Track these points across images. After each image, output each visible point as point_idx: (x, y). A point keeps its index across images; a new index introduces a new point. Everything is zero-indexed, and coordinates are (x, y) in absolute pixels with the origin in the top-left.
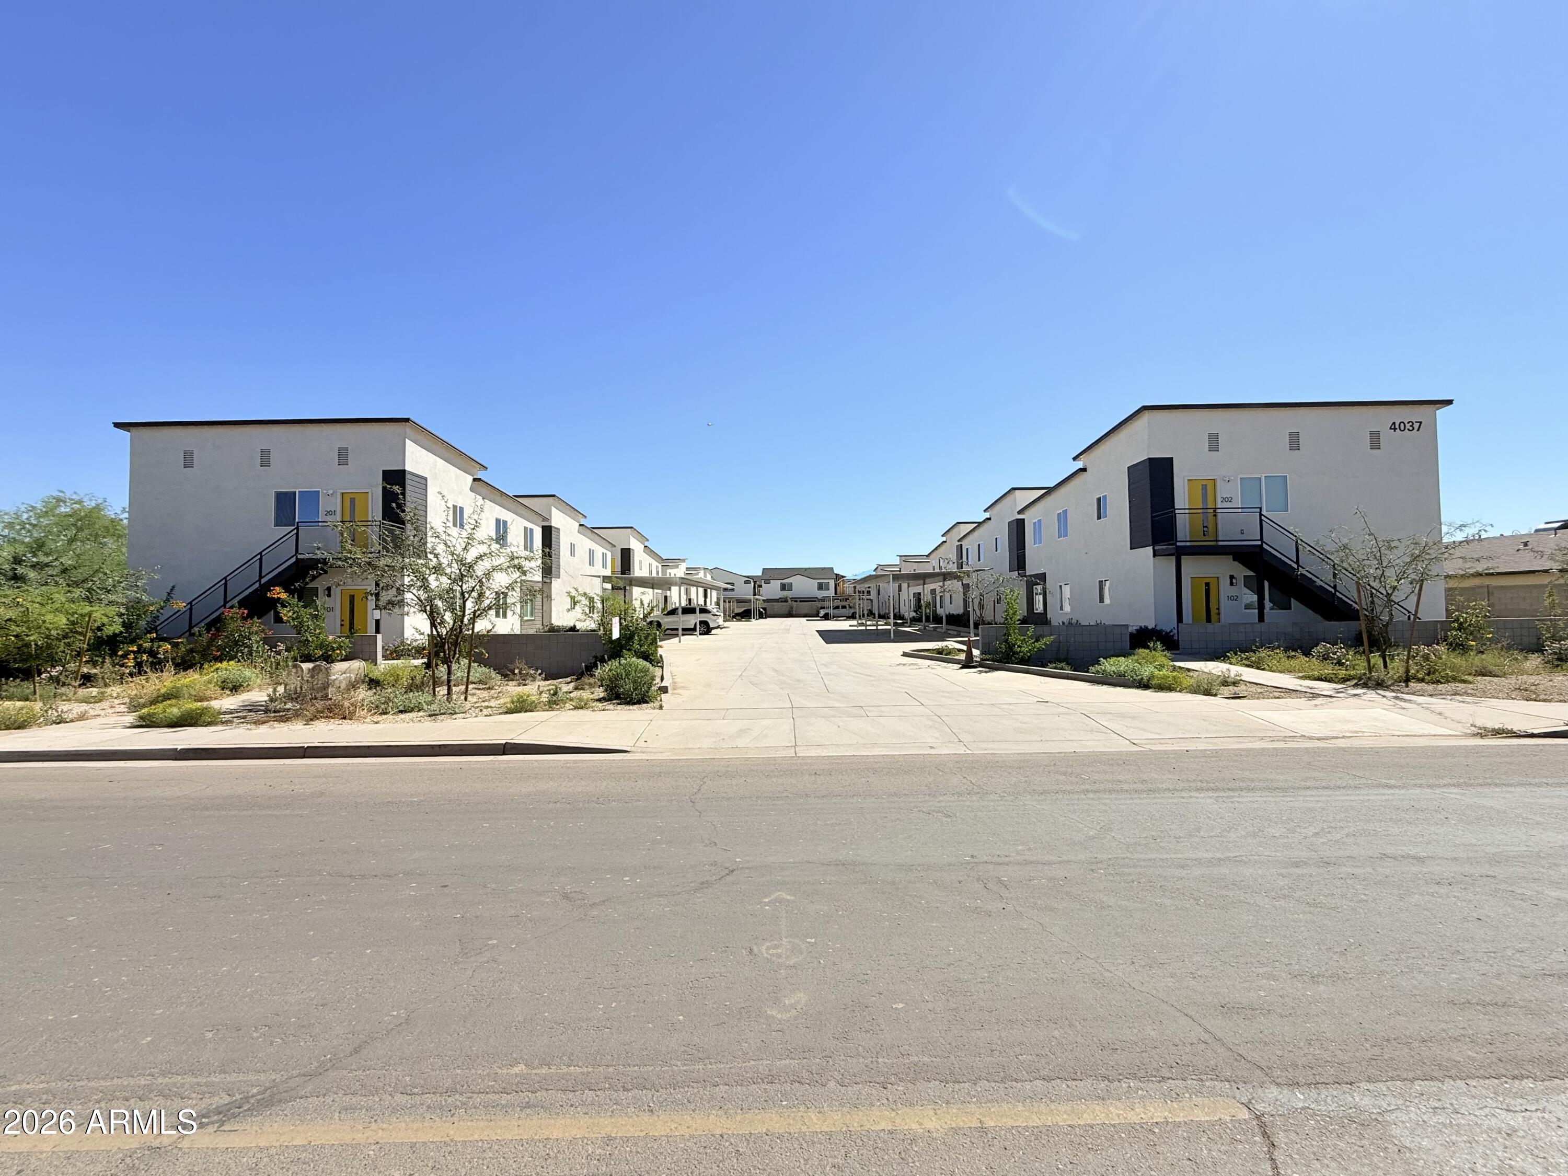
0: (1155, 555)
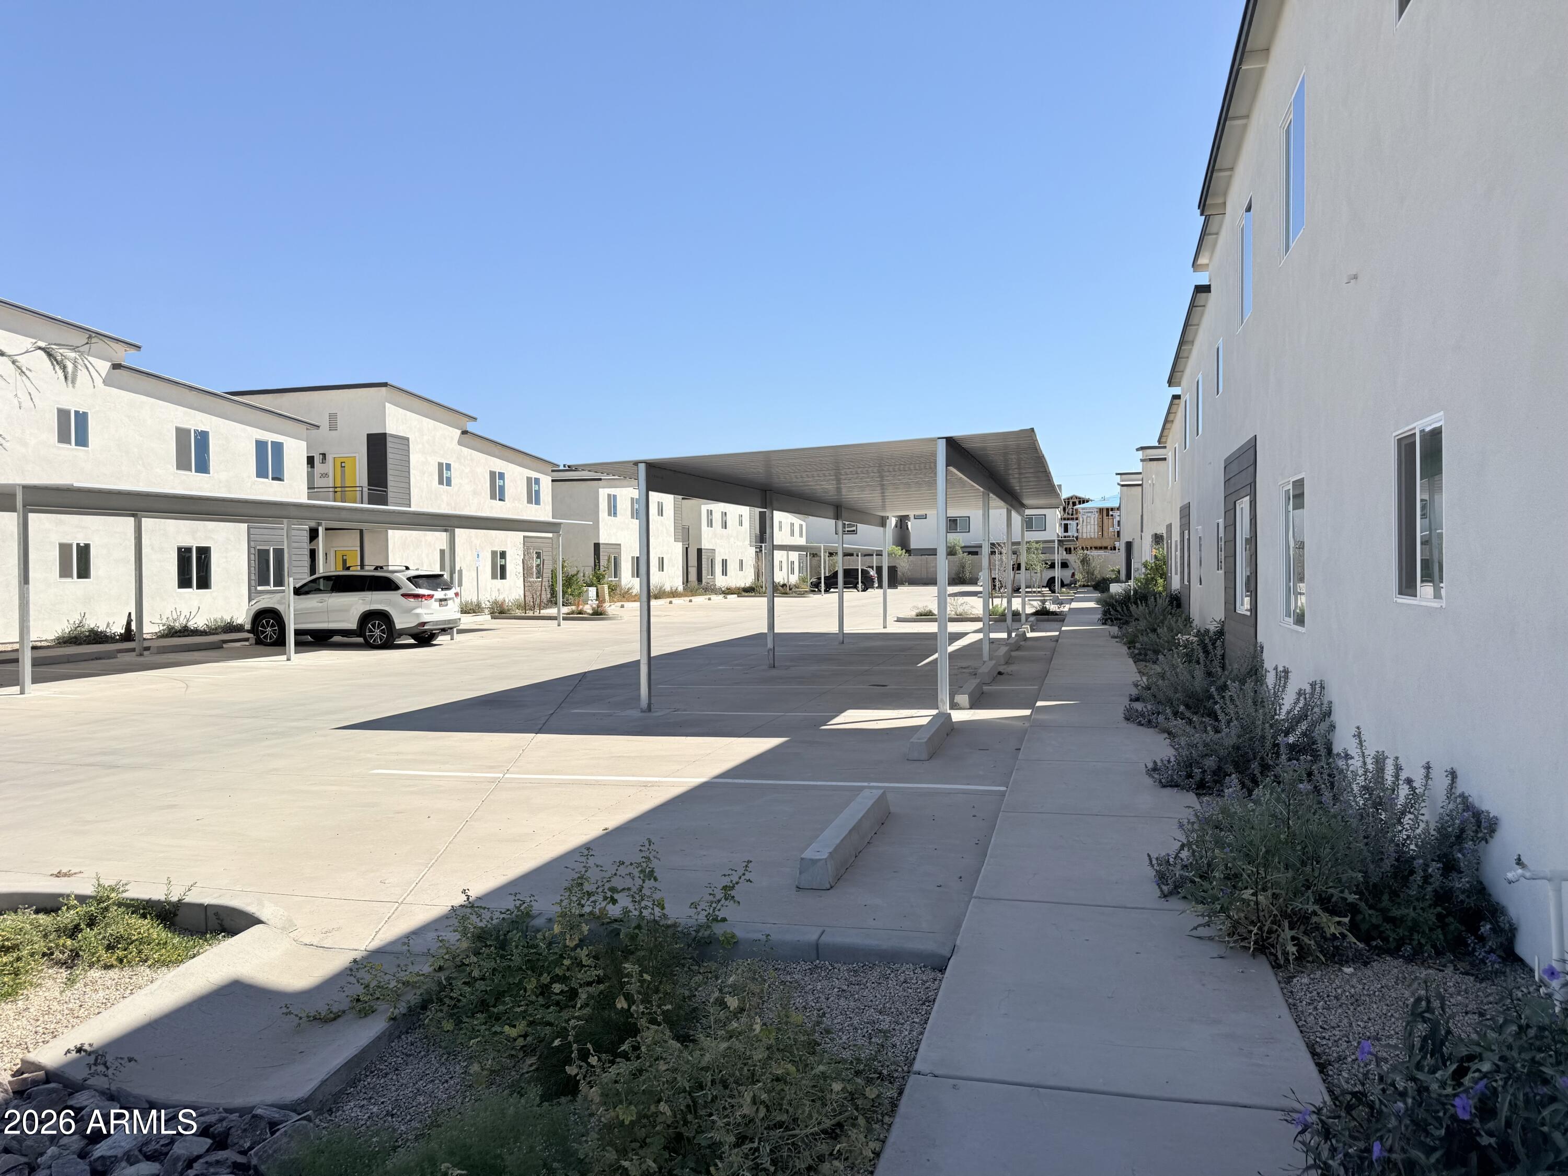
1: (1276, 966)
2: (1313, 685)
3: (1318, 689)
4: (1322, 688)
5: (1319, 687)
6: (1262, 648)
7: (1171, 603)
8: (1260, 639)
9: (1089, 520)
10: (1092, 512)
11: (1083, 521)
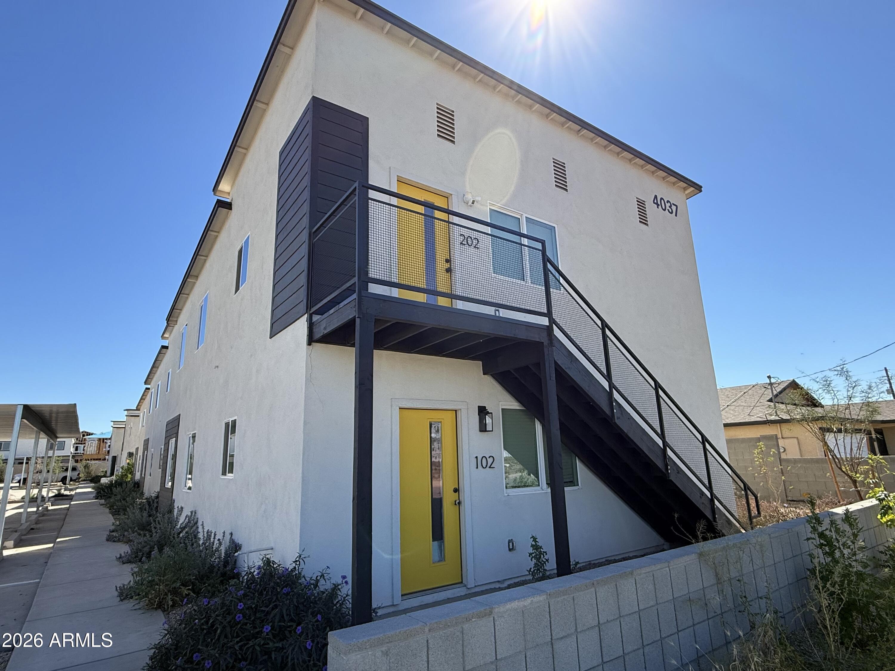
0: (311, 340)
1: (164, 611)
2: (192, 512)
3: (194, 514)
4: (195, 513)
5: (194, 513)
6: (174, 501)
7: (134, 486)
8: (173, 498)
9: (92, 445)
10: (94, 440)
11: (88, 445)
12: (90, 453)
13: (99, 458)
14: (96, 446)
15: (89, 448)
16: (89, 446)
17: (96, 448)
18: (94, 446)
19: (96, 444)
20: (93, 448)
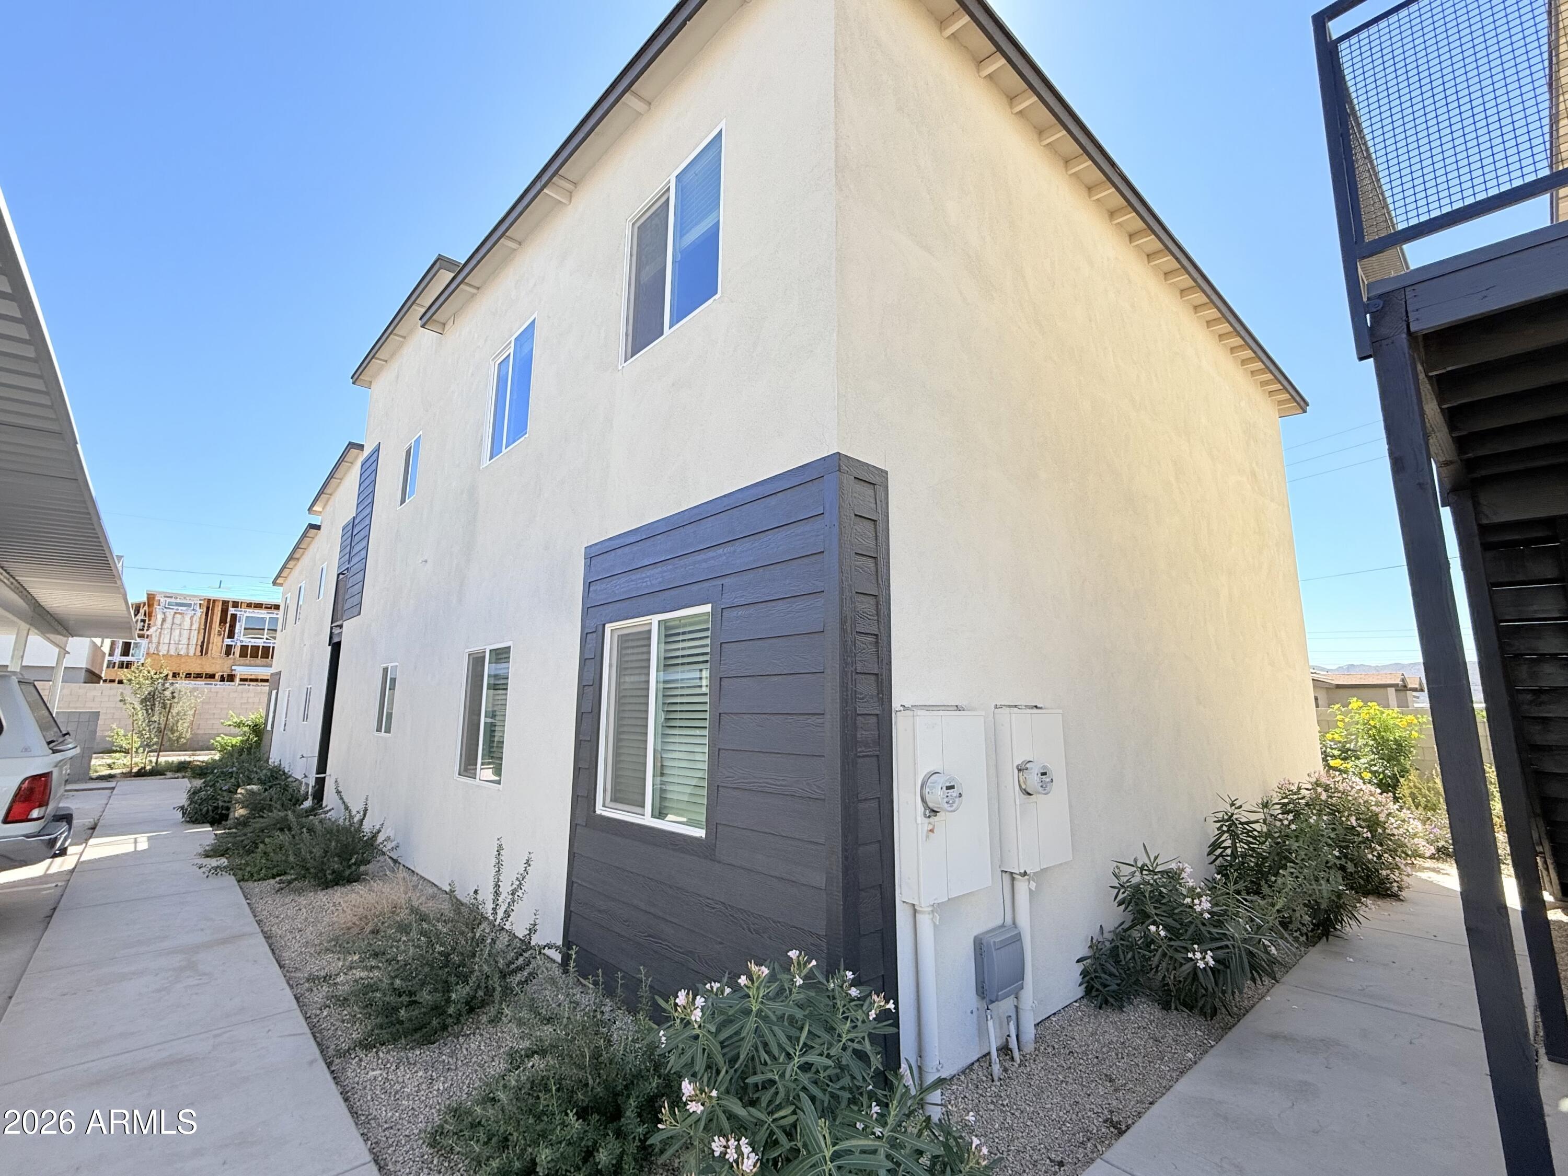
9: (177, 621)
10: (189, 605)
11: (164, 620)
12: (172, 652)
13: (210, 670)
14: (195, 626)
15: (166, 632)
16: (167, 625)
17: (194, 633)
18: (187, 624)
19: (196, 618)
20: (185, 633)
